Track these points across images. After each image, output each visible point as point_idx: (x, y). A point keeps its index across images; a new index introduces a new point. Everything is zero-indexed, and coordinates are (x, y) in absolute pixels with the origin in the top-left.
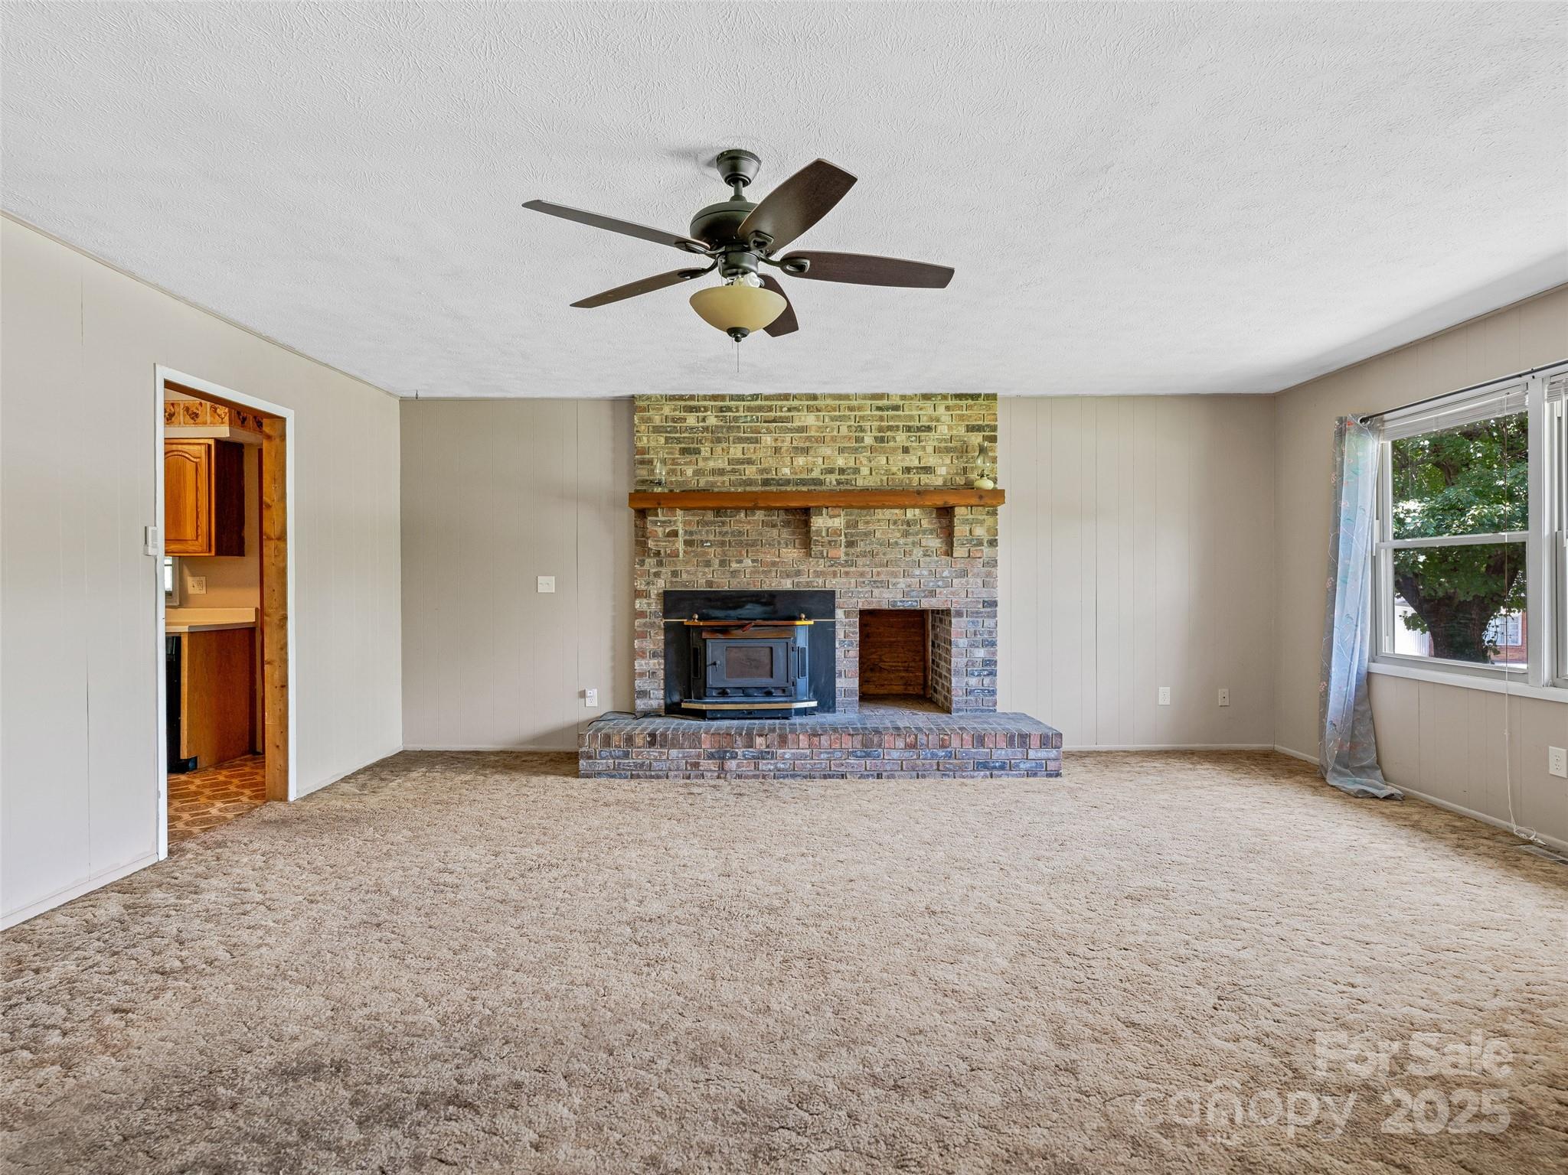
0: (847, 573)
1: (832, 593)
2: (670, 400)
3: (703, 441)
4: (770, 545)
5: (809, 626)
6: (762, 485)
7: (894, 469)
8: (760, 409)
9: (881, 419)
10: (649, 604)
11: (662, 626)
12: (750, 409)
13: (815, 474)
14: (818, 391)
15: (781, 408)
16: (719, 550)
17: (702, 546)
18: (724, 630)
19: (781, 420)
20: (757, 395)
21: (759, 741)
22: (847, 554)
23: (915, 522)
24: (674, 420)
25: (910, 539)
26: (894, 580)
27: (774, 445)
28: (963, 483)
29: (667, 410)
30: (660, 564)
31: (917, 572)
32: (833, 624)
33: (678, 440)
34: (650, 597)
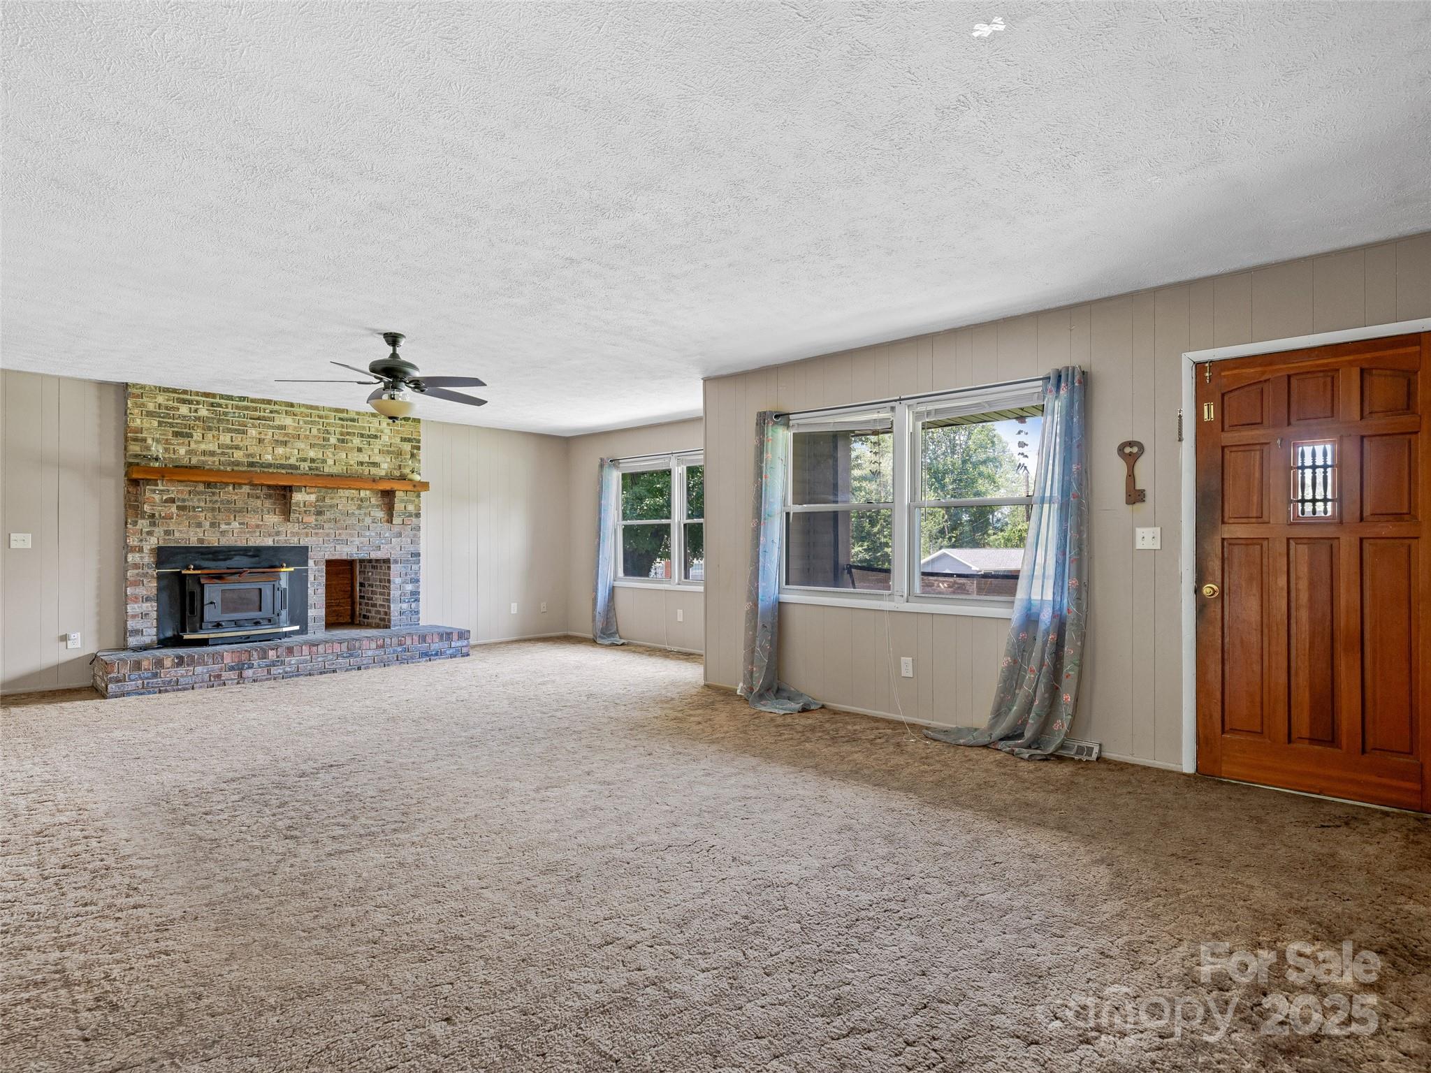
0: (316, 534)
1: (306, 548)
2: (164, 391)
3: (196, 428)
4: (254, 511)
5: (290, 572)
6: (248, 466)
7: (352, 462)
8: (247, 408)
9: (342, 426)
10: (142, 558)
11: (155, 575)
12: (238, 407)
13: (292, 461)
14: (294, 401)
15: (265, 410)
16: (209, 515)
17: (194, 511)
18: (219, 577)
19: (264, 419)
20: (245, 398)
21: (272, 654)
22: (317, 520)
23: (366, 499)
24: (167, 408)
25: (362, 512)
26: (352, 539)
27: (258, 436)
28: (398, 475)
29: (161, 399)
30: (153, 524)
31: (368, 533)
32: (306, 571)
33: (172, 425)
34: (142, 551)
